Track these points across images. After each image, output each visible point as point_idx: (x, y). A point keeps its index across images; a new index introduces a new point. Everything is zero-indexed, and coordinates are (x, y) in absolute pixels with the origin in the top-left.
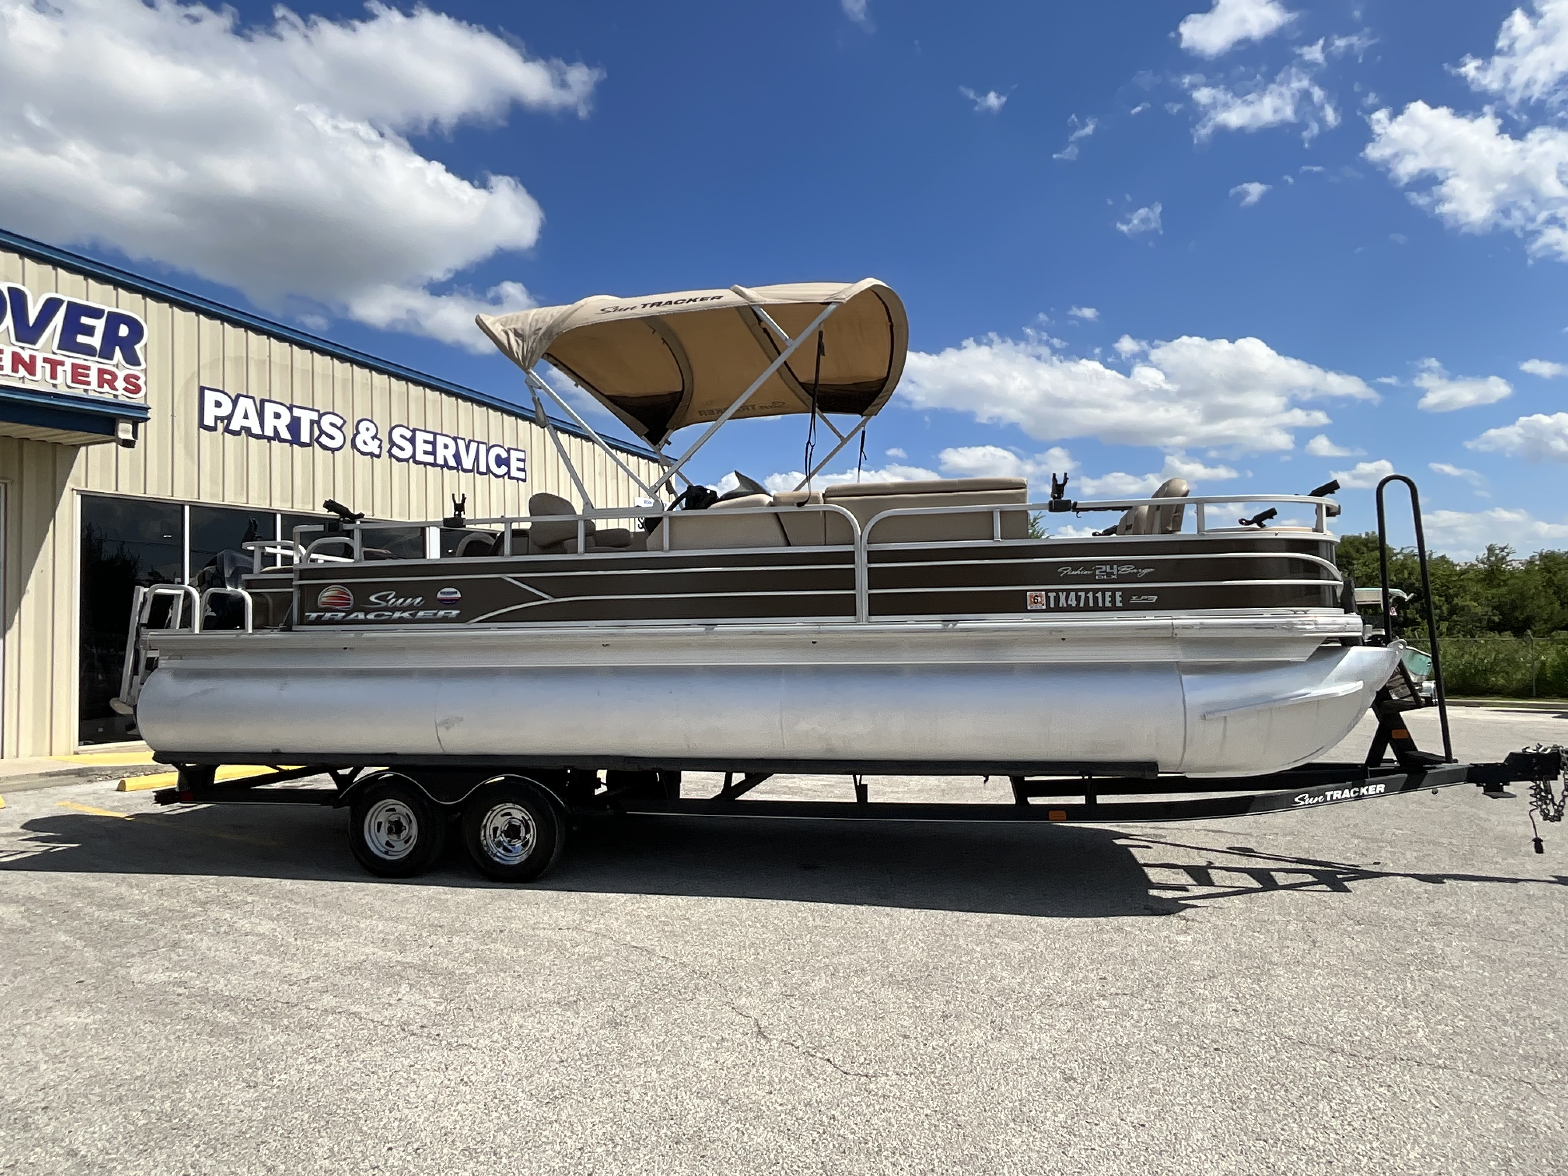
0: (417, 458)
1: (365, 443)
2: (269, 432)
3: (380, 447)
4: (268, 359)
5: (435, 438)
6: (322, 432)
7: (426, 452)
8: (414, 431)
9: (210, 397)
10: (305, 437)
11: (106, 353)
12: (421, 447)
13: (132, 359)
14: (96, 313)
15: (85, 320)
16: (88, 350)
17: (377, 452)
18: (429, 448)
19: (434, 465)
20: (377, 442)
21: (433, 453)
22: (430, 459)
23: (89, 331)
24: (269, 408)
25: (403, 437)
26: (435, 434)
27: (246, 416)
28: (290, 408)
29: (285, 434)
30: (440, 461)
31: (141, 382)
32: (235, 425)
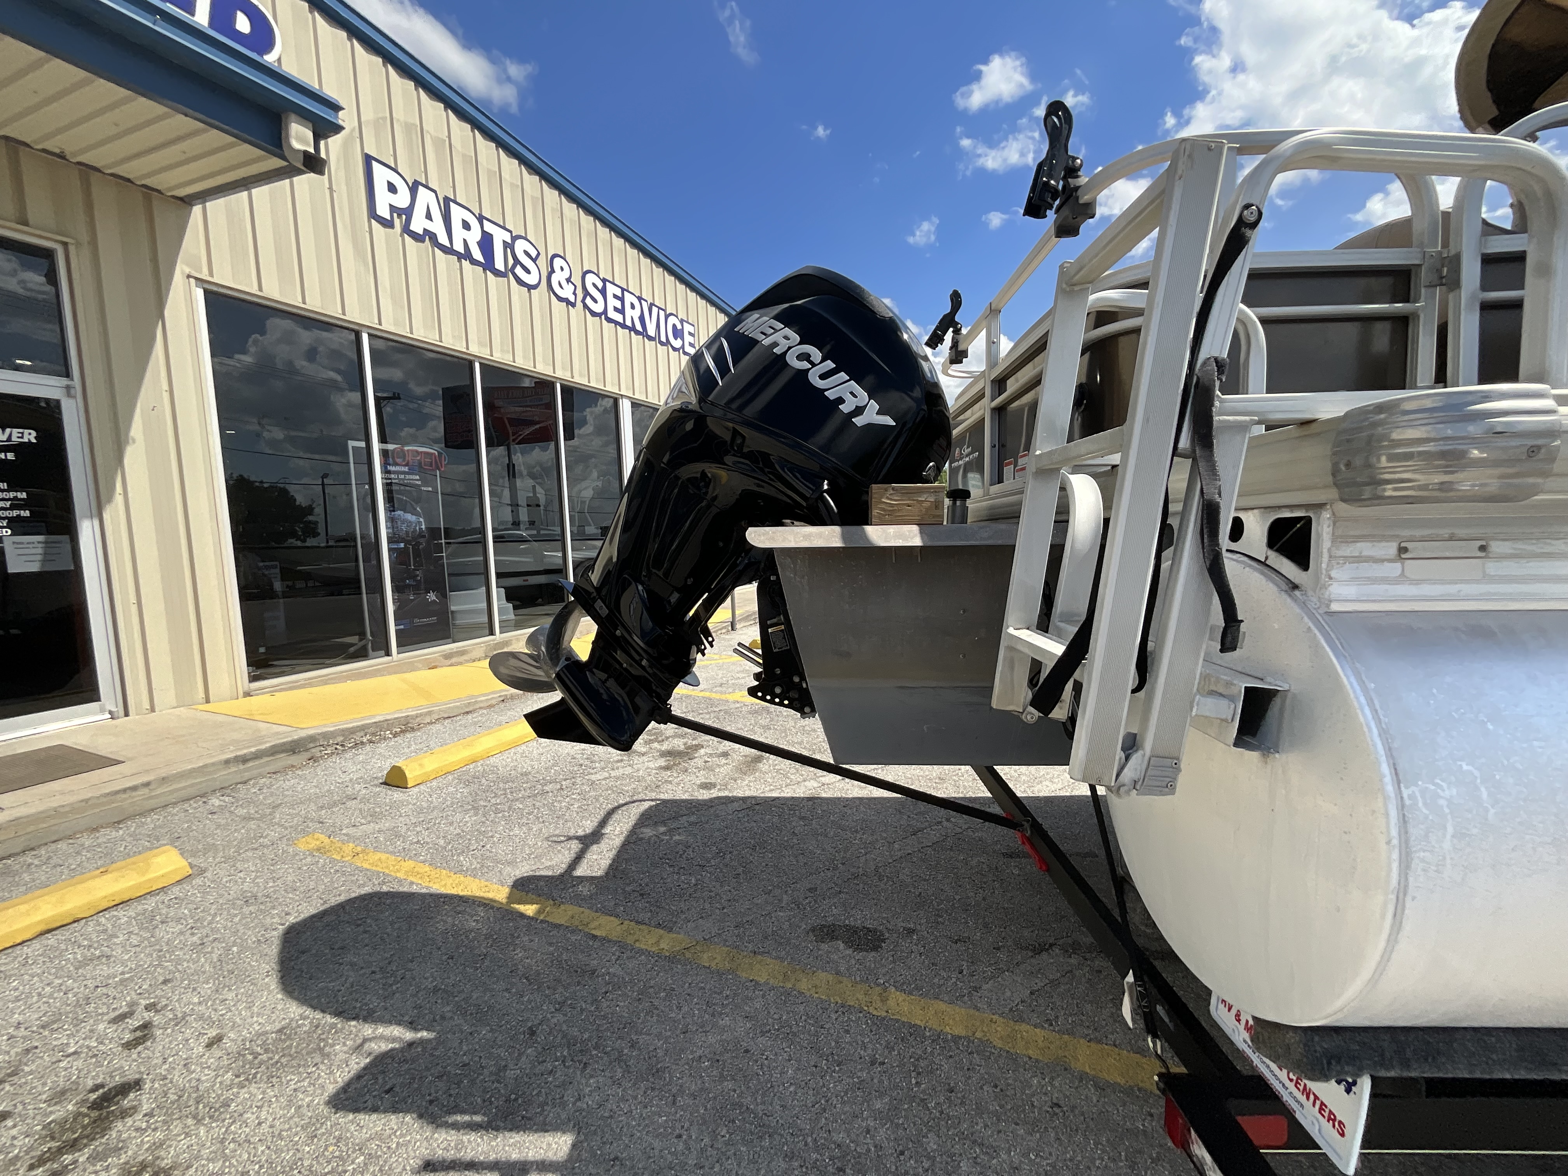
4: (447, 139)
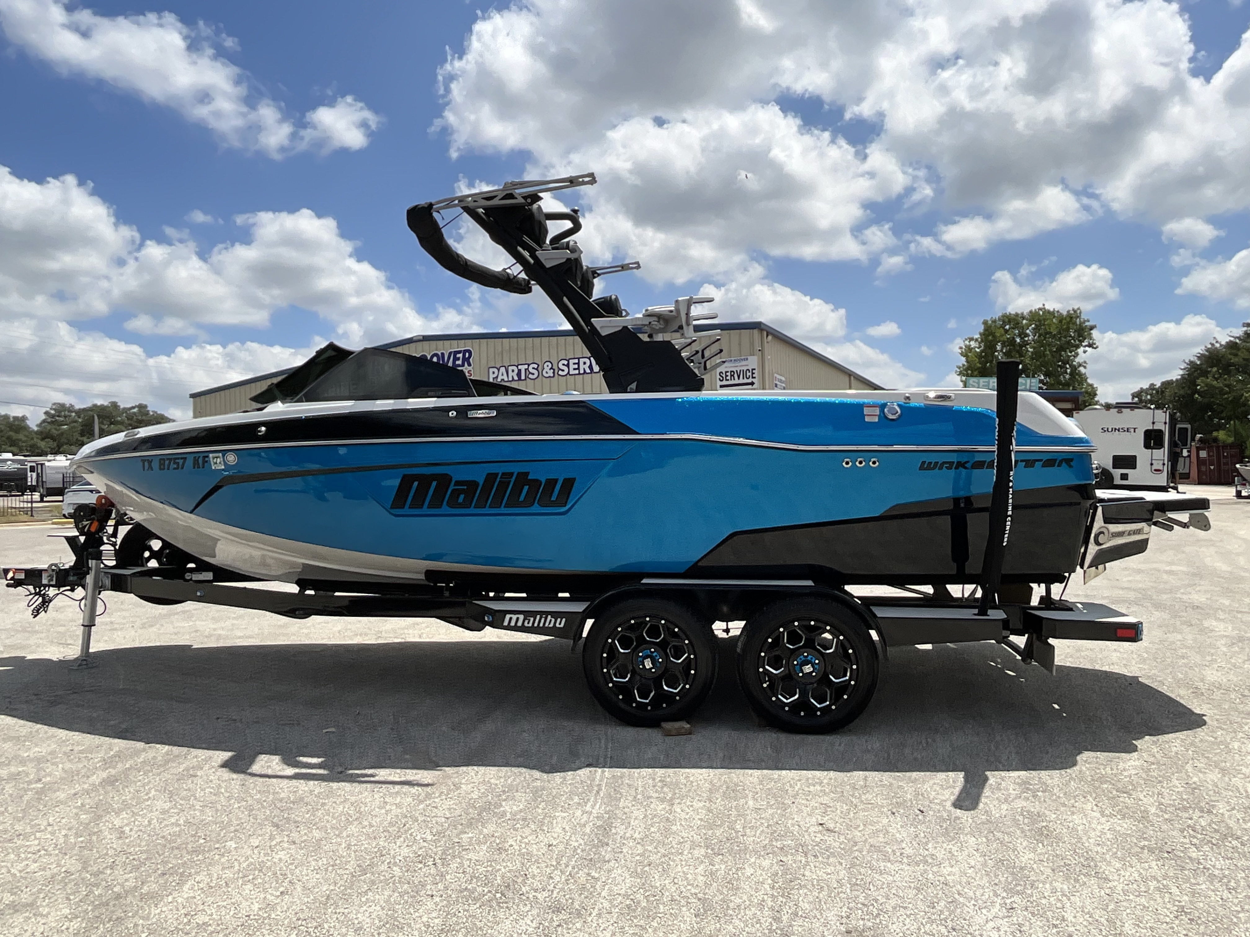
0: (570, 373)
1: (547, 373)
2: (510, 379)
3: (554, 373)
6: (530, 373)
7: (575, 369)
8: (568, 361)
9: (491, 370)
10: (523, 377)
11: (463, 365)
12: (572, 366)
13: (469, 365)
14: (459, 352)
15: (458, 356)
16: (459, 366)
17: (552, 375)
18: (576, 366)
19: (579, 374)
20: (552, 371)
21: (578, 369)
22: (577, 372)
23: (458, 359)
24: (510, 368)
25: (564, 365)
26: (579, 359)
27: (502, 375)
28: (517, 367)
29: (516, 378)
30: (582, 372)
31: (472, 372)
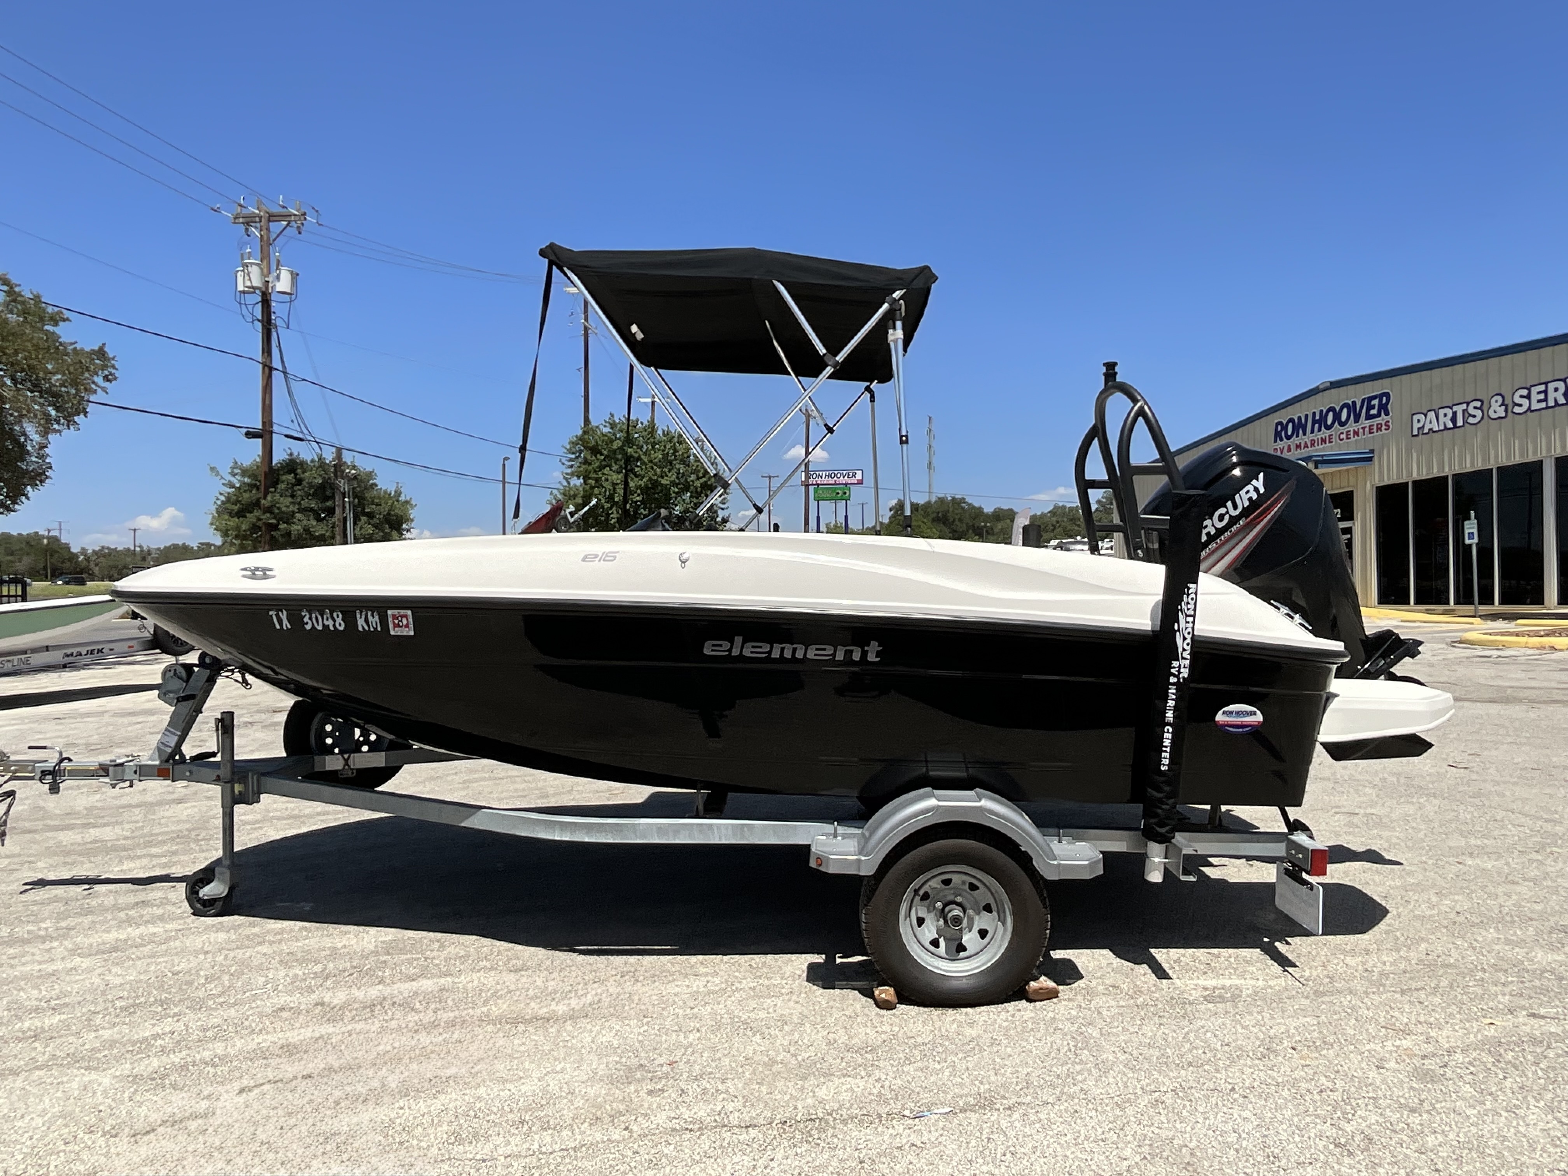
0: (1533, 408)
1: (1495, 412)
2: (1442, 427)
3: (1506, 411)
5: (1547, 387)
6: (1470, 415)
7: (1539, 401)
8: (1529, 389)
9: (1416, 417)
10: (1460, 423)
11: (1379, 415)
12: (1535, 397)
13: (1387, 414)
14: (1374, 398)
15: (1373, 403)
16: (1374, 417)
17: (1503, 415)
18: (1542, 396)
19: (1547, 408)
20: (1503, 407)
21: (1546, 400)
22: (1543, 405)
23: (1373, 407)
24: (1442, 412)
25: (1522, 396)
26: (1546, 384)
27: (1431, 423)
28: (1451, 408)
29: (1450, 425)
30: (1551, 403)
31: (1390, 424)
32: (1426, 431)
